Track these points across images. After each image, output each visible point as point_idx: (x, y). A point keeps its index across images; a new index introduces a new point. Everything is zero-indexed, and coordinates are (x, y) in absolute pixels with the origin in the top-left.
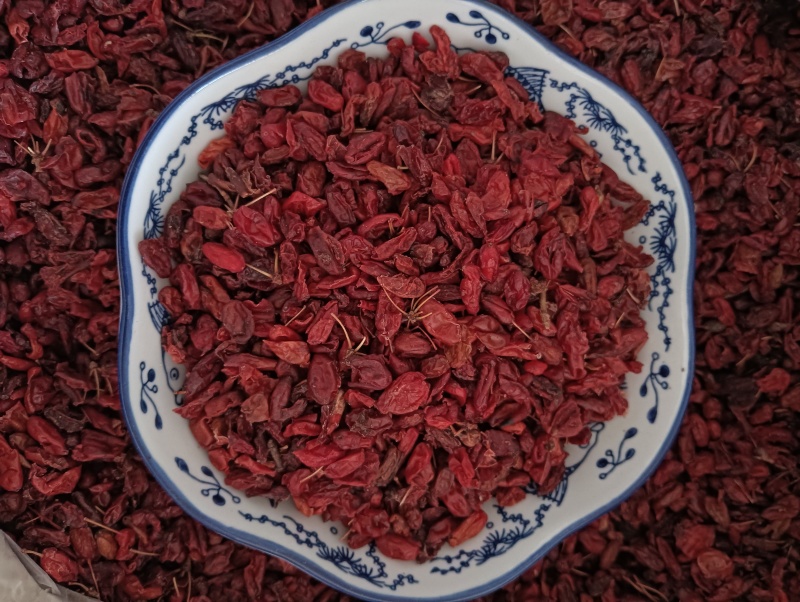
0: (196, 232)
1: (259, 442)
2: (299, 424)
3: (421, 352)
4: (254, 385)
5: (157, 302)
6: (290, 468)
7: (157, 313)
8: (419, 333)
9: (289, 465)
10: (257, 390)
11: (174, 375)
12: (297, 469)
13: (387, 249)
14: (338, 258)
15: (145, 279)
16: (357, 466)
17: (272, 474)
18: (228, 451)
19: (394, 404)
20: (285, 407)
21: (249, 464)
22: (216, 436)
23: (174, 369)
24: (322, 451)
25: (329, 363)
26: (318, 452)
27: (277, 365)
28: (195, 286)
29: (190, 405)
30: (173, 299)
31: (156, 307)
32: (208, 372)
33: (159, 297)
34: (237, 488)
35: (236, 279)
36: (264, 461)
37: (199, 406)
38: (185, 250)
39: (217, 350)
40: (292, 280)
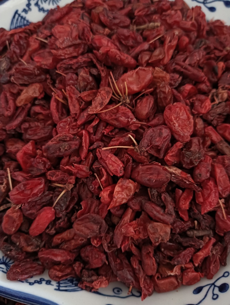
0: (21, 237)
1: (186, 242)
2: (181, 204)
3: (152, 102)
4: (141, 230)
5: (59, 283)
6: (212, 226)
7: (66, 287)
8: (138, 101)
9: (210, 225)
10: (145, 229)
11: (118, 291)
12: (215, 220)
13: (74, 106)
14: (68, 139)
15: (36, 285)
16: (224, 173)
17: (213, 240)
18: (187, 268)
19: (185, 130)
20: (164, 211)
21: (202, 254)
22: (172, 274)
23: (113, 290)
24: (206, 192)
25: (140, 167)
26: (206, 195)
27: (131, 208)
28: (56, 251)
29: (142, 286)
30: (60, 271)
31: (61, 285)
32: (121, 264)
33: (55, 280)
34: (217, 271)
35: (60, 218)
36: (202, 243)
37: (145, 279)
38: (30, 249)
39: (107, 250)
40: (73, 177)
